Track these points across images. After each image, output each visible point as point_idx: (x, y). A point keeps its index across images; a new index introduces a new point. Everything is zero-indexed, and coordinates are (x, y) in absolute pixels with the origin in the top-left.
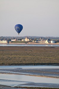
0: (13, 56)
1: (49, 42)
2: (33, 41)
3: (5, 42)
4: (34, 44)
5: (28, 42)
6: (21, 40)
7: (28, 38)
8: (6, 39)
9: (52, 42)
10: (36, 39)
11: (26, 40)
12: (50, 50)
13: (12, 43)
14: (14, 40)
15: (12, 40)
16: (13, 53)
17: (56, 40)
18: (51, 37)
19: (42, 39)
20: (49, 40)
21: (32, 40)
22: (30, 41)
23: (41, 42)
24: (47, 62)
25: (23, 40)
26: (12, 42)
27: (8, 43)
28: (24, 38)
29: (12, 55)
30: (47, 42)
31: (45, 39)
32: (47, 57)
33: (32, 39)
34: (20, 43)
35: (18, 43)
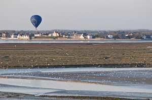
0: (37, 56)
1: (85, 38)
2: (64, 36)
3: (27, 37)
4: (64, 40)
5: (57, 37)
6: (47, 34)
7: (56, 32)
8: (27, 34)
9: (88, 37)
10: (68, 34)
11: (55, 35)
12: (86, 47)
13: (36, 39)
14: (38, 35)
15: (35, 35)
16: (37, 52)
17: (94, 34)
18: (88, 31)
19: (76, 33)
20: (85, 35)
21: (63, 34)
22: (59, 37)
23: (74, 37)
24: (82, 64)
25: (50, 35)
26: (36, 37)
27: (31, 38)
28: (51, 32)
29: (35, 54)
30: (82, 37)
31: (79, 33)
32: (82, 57)
35: (44, 39)
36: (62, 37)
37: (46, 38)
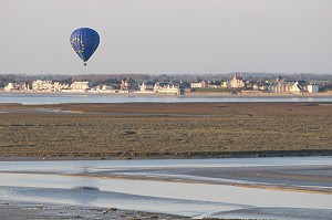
0: (195, 131)
1: (302, 90)
2: (255, 87)
3: (174, 90)
4: (257, 96)
5: (239, 90)
6: (218, 83)
7: (239, 78)
8: (175, 83)
9: (310, 88)
10: (265, 82)
11: (235, 84)
12: (305, 112)
13: (193, 94)
14: (199, 85)
15: (193, 85)
16: (196, 121)
17: (323, 83)
18: (308, 75)
19: (283, 81)
20: (302, 83)
21: (253, 83)
22: (246, 88)
23: (278, 89)
24: (296, 148)
25: (225, 85)
26: (194, 90)
27: (182, 92)
28: (225, 79)
29: (193, 127)
30: (295, 88)
31: (289, 80)
32: (295, 134)
33: (251, 81)
34: (216, 94)
35: (211, 94)
36: (252, 89)
37: (215, 90)
